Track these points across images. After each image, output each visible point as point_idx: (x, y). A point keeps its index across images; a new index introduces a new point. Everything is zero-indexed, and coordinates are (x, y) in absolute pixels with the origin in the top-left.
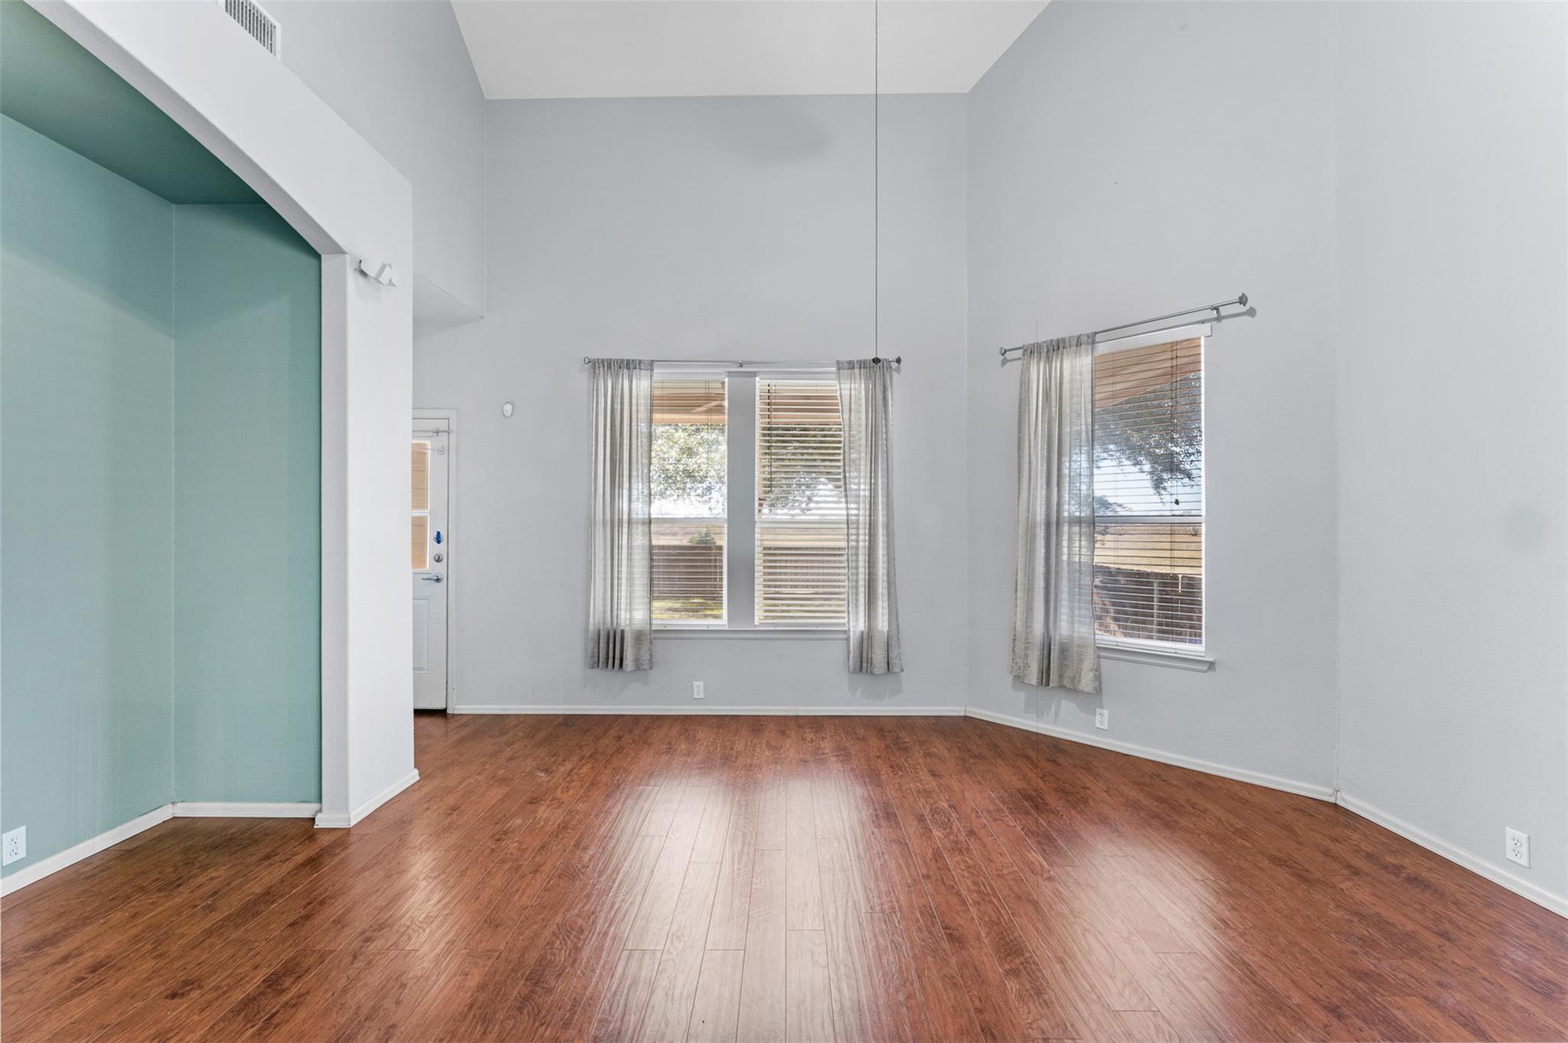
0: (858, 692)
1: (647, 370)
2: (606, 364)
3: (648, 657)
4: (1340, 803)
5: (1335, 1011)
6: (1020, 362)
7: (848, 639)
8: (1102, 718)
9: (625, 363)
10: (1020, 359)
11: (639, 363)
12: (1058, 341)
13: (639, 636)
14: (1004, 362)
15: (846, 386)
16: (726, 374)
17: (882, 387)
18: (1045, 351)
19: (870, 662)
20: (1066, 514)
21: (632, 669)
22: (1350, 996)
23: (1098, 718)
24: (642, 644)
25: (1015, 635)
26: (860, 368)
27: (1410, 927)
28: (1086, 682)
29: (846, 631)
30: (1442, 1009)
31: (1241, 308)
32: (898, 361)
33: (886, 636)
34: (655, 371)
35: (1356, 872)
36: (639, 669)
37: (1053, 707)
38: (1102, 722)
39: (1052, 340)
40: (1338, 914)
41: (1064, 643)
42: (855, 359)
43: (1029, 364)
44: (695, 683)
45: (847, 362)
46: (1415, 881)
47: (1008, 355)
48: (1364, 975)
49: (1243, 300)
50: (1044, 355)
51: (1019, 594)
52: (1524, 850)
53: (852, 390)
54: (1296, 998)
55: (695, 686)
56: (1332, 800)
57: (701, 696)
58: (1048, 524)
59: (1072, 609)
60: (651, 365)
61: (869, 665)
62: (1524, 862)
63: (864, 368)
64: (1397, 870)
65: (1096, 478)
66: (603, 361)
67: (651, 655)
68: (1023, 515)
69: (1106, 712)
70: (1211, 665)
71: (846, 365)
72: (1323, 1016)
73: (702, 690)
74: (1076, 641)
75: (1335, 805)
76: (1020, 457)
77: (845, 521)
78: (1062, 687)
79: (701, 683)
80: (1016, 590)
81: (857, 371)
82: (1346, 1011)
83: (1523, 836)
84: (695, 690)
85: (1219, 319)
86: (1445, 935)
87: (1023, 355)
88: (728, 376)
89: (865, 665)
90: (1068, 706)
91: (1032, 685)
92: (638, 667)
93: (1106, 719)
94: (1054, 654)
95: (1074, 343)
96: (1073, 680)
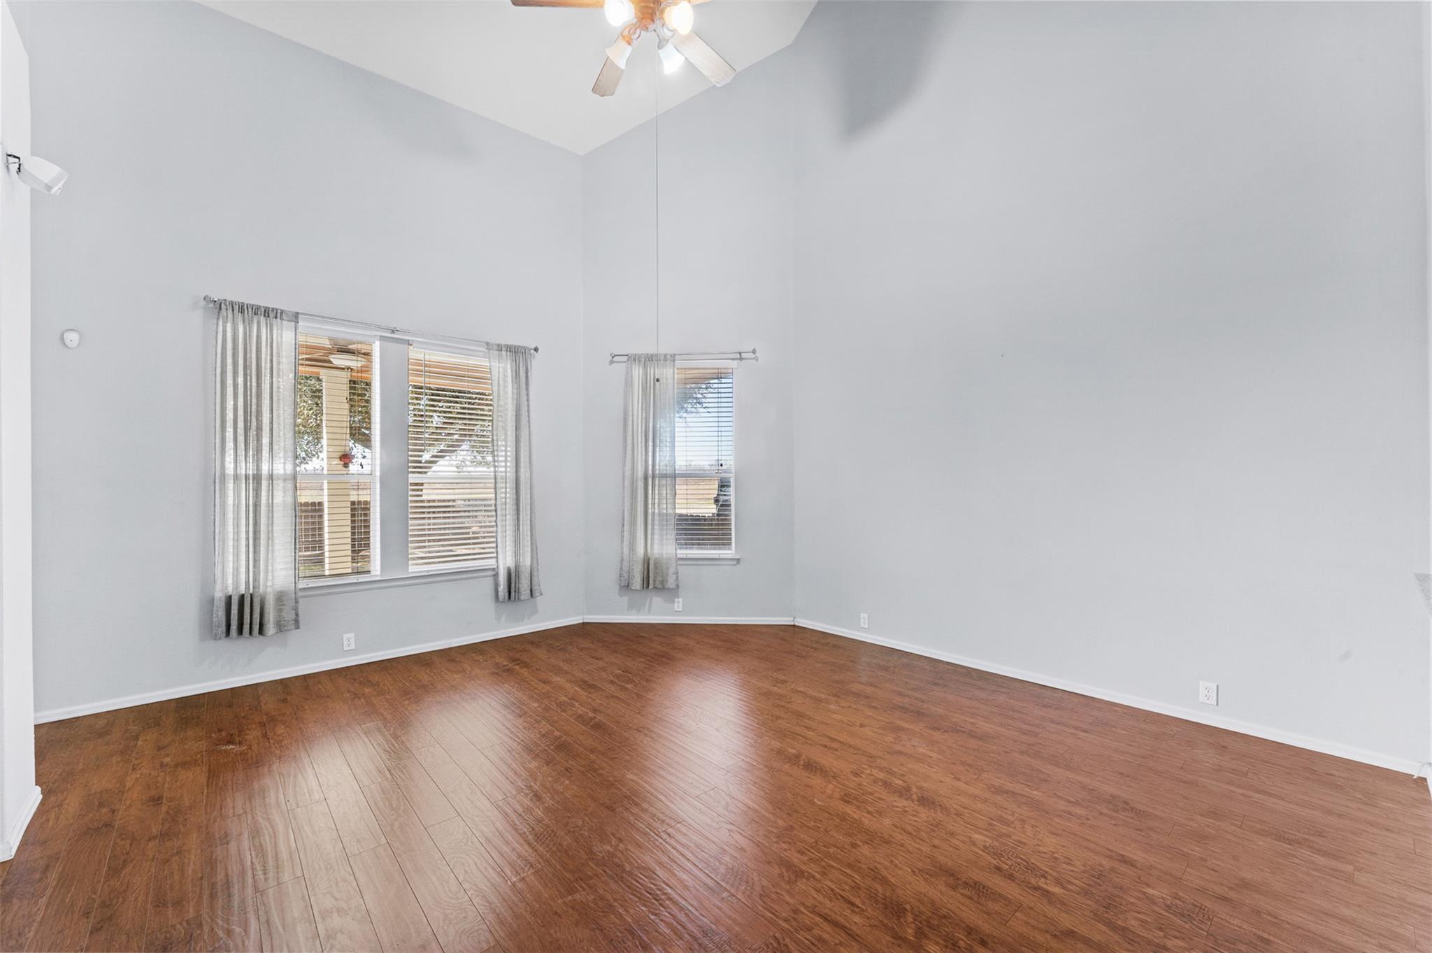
0: (503, 618)
1: (291, 321)
2: (236, 308)
3: (293, 616)
4: (796, 624)
5: (836, 695)
6: (625, 364)
7: (496, 576)
8: (679, 604)
9: (263, 310)
10: (625, 362)
11: (281, 313)
12: (652, 355)
13: (280, 597)
14: (612, 362)
15: (495, 364)
16: (379, 338)
17: (524, 368)
18: (643, 360)
19: (518, 591)
20: (657, 472)
21: (274, 632)
22: (838, 690)
23: (676, 604)
24: (284, 605)
25: (623, 557)
26: (507, 351)
27: (842, 662)
28: (671, 583)
29: (494, 569)
30: (863, 683)
31: (752, 355)
32: (536, 350)
33: (529, 569)
34: (300, 323)
35: (816, 649)
36: (281, 631)
37: (647, 603)
38: (678, 607)
39: (647, 354)
40: (819, 665)
41: (656, 559)
42: (503, 342)
43: (631, 366)
44: (344, 636)
45: (496, 345)
46: (834, 646)
47: (615, 359)
48: (837, 682)
49: (754, 352)
50: (642, 363)
51: (626, 528)
52: (867, 621)
53: (501, 369)
54: (823, 696)
55: (344, 638)
56: (792, 623)
57: (353, 647)
58: (646, 479)
59: (661, 535)
60: (295, 317)
61: (517, 593)
62: (867, 627)
63: (510, 351)
64: (828, 644)
65: (676, 449)
66: (232, 303)
67: (297, 615)
68: (628, 474)
69: (681, 600)
70: (738, 560)
71: (495, 347)
72: (833, 698)
73: (352, 641)
74: (665, 556)
75: (794, 625)
76: (625, 431)
77: (493, 477)
78: (655, 588)
79: (352, 635)
80: (623, 526)
81: (504, 353)
82: (839, 694)
83: (866, 615)
84: (345, 643)
85: (741, 359)
86: (852, 661)
87: (628, 360)
88: (380, 340)
89: (513, 594)
90: (657, 601)
91: (638, 590)
92: (280, 627)
93: (681, 605)
94: (651, 566)
95: (662, 358)
96: (662, 582)
